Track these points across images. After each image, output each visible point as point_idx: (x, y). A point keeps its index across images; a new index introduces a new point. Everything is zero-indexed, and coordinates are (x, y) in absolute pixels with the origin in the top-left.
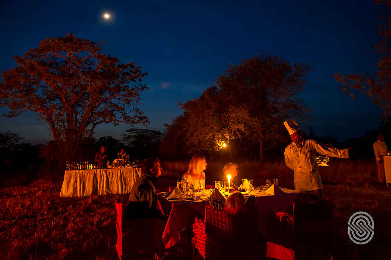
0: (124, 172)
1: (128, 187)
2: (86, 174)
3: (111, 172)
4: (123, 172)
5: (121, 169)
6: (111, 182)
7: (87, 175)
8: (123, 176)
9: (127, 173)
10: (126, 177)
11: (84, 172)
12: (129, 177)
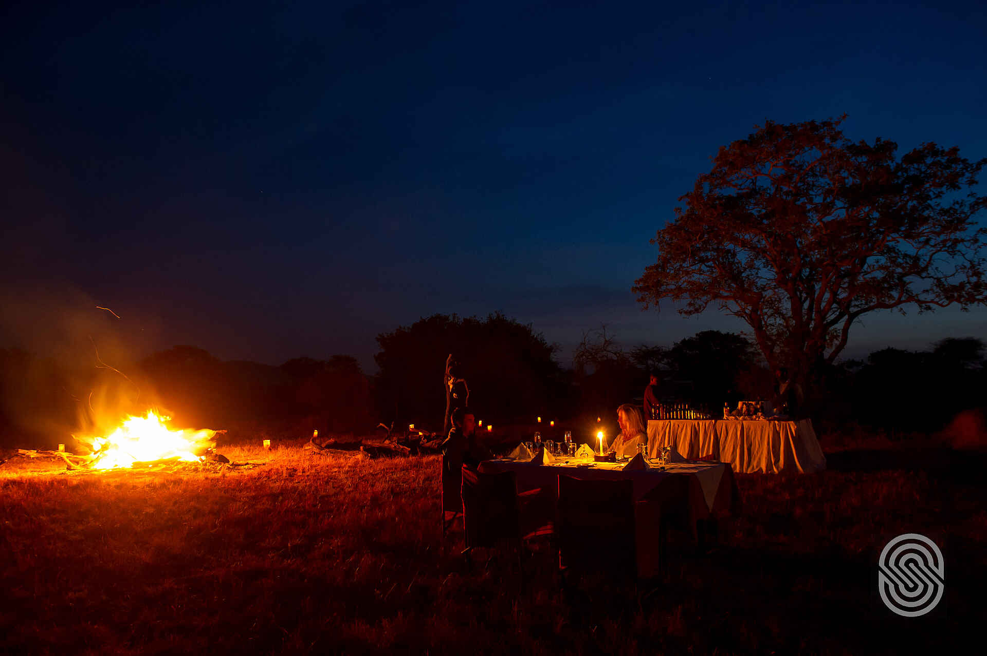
0: (749, 429)
1: (756, 462)
2: (680, 429)
3: (724, 428)
4: (747, 429)
5: (744, 422)
6: (724, 449)
7: (682, 429)
8: (748, 437)
9: (755, 430)
10: (754, 439)
11: (676, 426)
12: (759, 439)
